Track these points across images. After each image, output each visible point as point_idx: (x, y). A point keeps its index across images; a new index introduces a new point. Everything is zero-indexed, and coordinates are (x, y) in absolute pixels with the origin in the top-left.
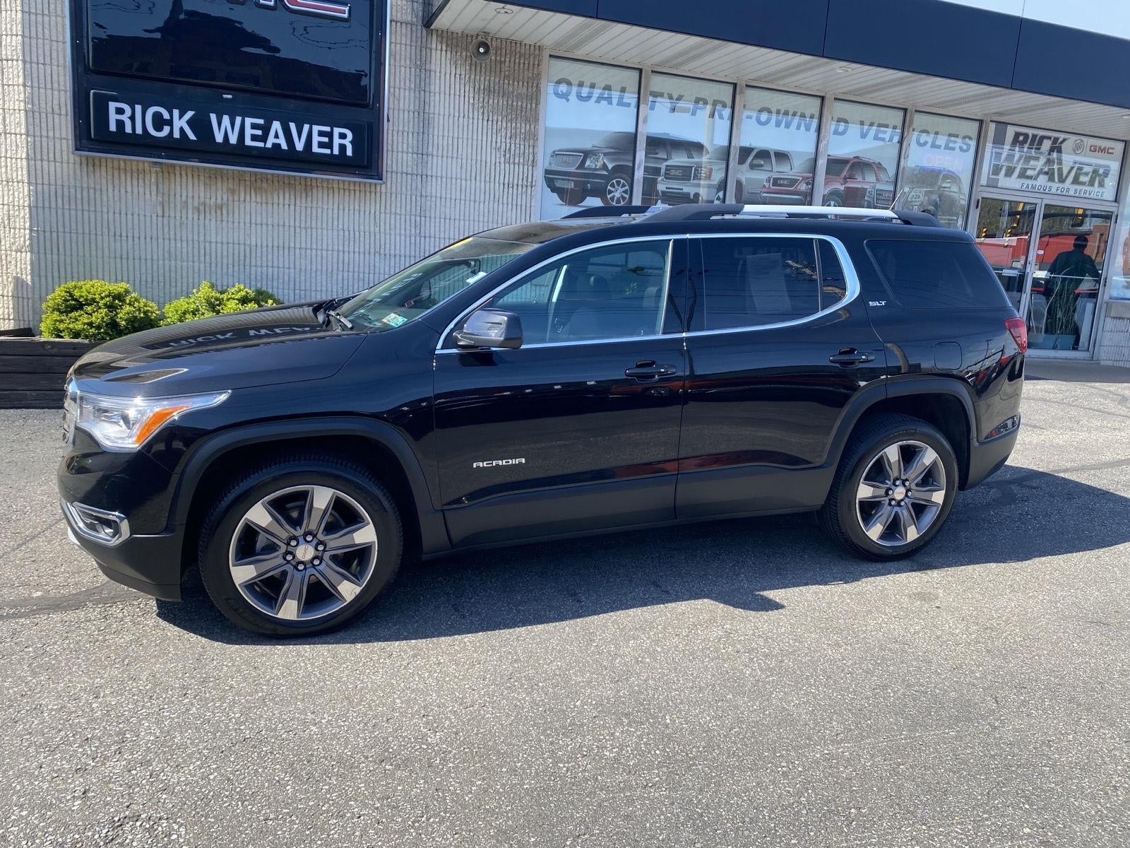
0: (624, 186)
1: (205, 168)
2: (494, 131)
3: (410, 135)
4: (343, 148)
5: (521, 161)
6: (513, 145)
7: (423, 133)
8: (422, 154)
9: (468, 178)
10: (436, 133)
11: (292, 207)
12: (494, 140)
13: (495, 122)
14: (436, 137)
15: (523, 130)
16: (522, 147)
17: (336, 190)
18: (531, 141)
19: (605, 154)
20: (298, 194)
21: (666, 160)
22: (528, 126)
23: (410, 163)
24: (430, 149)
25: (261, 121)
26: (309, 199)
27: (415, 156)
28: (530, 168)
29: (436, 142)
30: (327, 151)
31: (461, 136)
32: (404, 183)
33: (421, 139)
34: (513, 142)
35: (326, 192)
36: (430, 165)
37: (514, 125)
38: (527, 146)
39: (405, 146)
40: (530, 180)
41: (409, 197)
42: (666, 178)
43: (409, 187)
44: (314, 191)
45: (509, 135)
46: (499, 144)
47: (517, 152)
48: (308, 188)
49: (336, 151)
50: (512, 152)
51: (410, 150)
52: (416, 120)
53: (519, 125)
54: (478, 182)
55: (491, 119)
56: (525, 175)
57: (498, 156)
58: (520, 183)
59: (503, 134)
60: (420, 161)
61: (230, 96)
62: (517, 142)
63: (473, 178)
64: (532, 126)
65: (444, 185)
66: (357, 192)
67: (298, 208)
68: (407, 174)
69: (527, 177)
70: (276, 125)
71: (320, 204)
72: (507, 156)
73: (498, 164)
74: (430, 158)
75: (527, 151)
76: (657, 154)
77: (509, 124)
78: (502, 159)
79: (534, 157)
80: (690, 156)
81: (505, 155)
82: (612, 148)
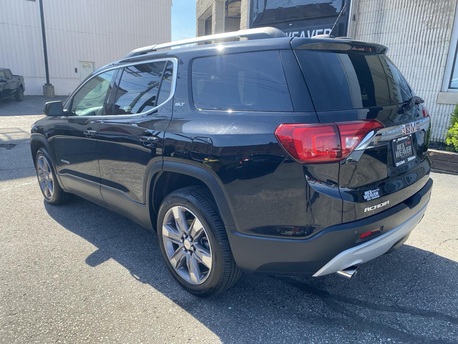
2: (423, 11)
3: (373, 24)
5: (439, 26)
6: (434, 18)
7: (380, 22)
8: (378, 33)
10: (386, 20)
12: (422, 16)
13: (424, 6)
14: (386, 23)
15: (443, 6)
16: (441, 17)
18: (448, 12)
22: (447, 3)
23: (370, 40)
24: (382, 30)
25: (297, 33)
27: (374, 35)
28: (445, 29)
29: (386, 25)
31: (401, 19)
33: (378, 25)
34: (435, 15)
36: (381, 39)
37: (437, 4)
38: (444, 16)
39: (369, 31)
40: (444, 37)
45: (432, 12)
46: (424, 19)
47: (437, 21)
50: (433, 22)
51: (372, 33)
52: (377, 15)
53: (440, 4)
54: (408, 44)
55: (421, 4)
56: (441, 35)
57: (423, 26)
58: (437, 40)
59: (428, 12)
60: (376, 37)
61: (291, 24)
62: (438, 14)
70: (303, 33)
72: (429, 25)
73: (422, 31)
74: (382, 35)
75: (444, 19)
77: (433, 5)
78: (426, 28)
81: (428, 25)
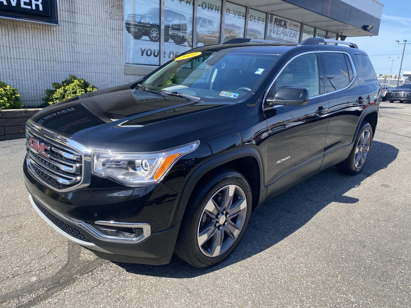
0: (157, 31)
2: (104, 3)
3: (66, 2)
4: (37, 6)
5: (117, 18)
6: (113, 11)
7: (72, 2)
8: (72, 12)
9: (94, 25)
10: (78, 2)
11: (7, 36)
12: (105, 7)
14: (78, 4)
15: (117, 4)
16: (117, 12)
17: (30, 28)
18: (121, 9)
19: (149, 17)
20: (9, 29)
21: (172, 21)
22: (119, 2)
23: (67, 16)
24: (76, 10)
26: (16, 33)
27: (69, 13)
28: (121, 22)
29: (78, 7)
30: (29, 7)
31: (89, 5)
32: (65, 26)
33: (71, 4)
34: (113, 9)
35: (25, 29)
36: (76, 18)
38: (119, 12)
39: (64, 7)
40: (121, 27)
41: (67, 33)
42: (172, 29)
43: (67, 28)
44: (19, 28)
45: (111, 6)
46: (107, 10)
47: (115, 14)
48: (15, 27)
49: (34, 8)
50: (113, 14)
51: (66, 10)
54: (99, 27)
56: (119, 25)
57: (107, 15)
58: (117, 28)
59: (109, 5)
60: (71, 15)
62: (115, 9)
63: (97, 25)
64: (121, 3)
65: (84, 28)
66: (41, 30)
67: (10, 37)
68: (66, 22)
69: (120, 26)
71: (22, 35)
72: (111, 15)
73: (107, 19)
74: (76, 14)
75: (119, 14)
76: (168, 18)
78: (109, 17)
79: (122, 17)
80: (180, 20)
81: (110, 15)
82: (151, 15)
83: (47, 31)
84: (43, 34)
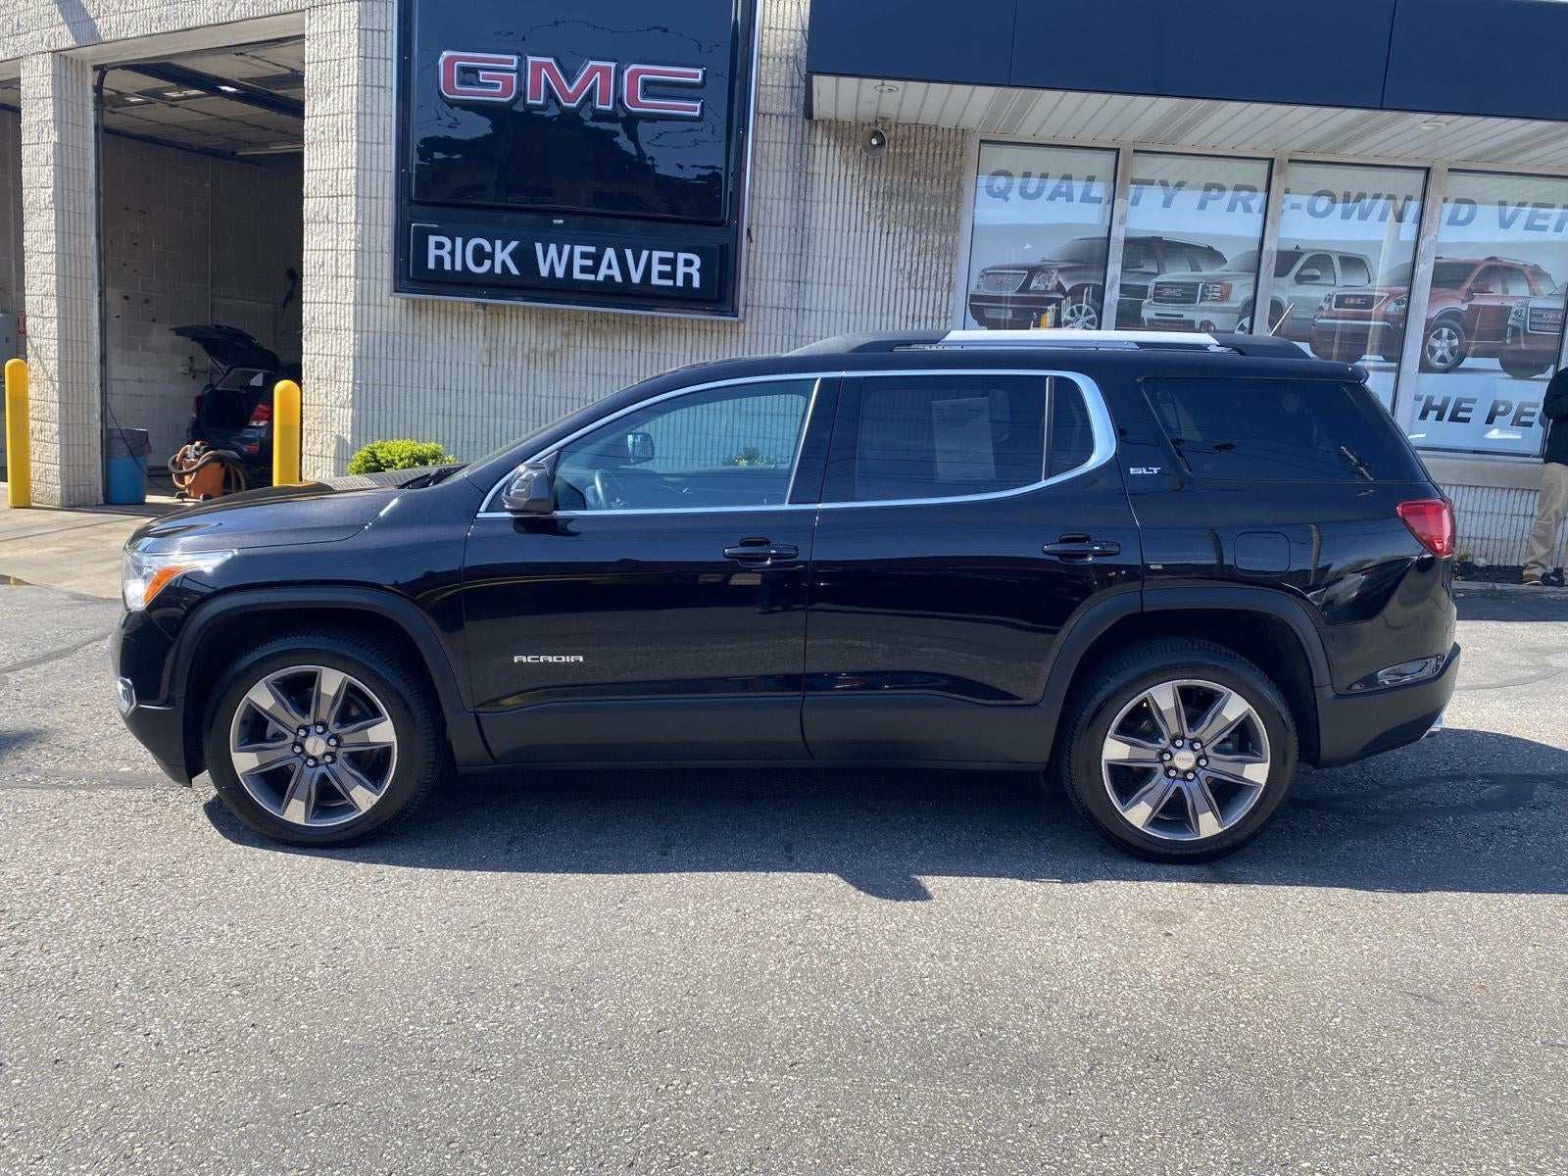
0: (1088, 313)
1: (537, 309)
2: (897, 247)
3: (784, 257)
4: (688, 277)
5: (933, 284)
6: (921, 265)
7: (801, 255)
8: (799, 282)
9: (858, 310)
10: (817, 254)
11: (636, 353)
12: (896, 258)
13: (897, 235)
14: (817, 259)
15: (936, 244)
16: (935, 266)
17: (689, 331)
18: (948, 258)
19: (1060, 270)
20: (643, 336)
21: (1157, 274)
22: (943, 238)
23: (783, 294)
24: (809, 275)
25: (592, 249)
26: (656, 343)
27: (789, 284)
28: (945, 294)
29: (816, 266)
30: (670, 283)
31: (850, 255)
32: (774, 320)
33: (797, 262)
34: (922, 260)
35: (676, 334)
36: (808, 296)
37: (923, 237)
38: (942, 266)
39: (777, 272)
40: (944, 310)
41: (779, 338)
42: (1155, 300)
43: (780, 326)
44: (663, 332)
45: (916, 251)
46: (902, 265)
47: (927, 273)
48: (654, 329)
49: (680, 282)
50: (920, 274)
51: (783, 277)
52: (792, 238)
53: (930, 237)
54: (872, 316)
55: (892, 231)
56: (937, 304)
57: (900, 279)
58: (930, 314)
59: (909, 250)
60: (795, 290)
61: (561, 221)
62: (928, 259)
63: (865, 311)
64: (950, 238)
65: (826, 321)
66: (715, 334)
67: (642, 354)
68: (778, 308)
69: (941, 305)
70: (610, 253)
71: (669, 350)
72: (913, 279)
73: (899, 291)
74: (809, 286)
75: (941, 272)
76: (1142, 267)
77: (917, 237)
78: (906, 284)
79: (950, 278)
80: (1195, 268)
81: (910, 279)
82: (1070, 261)
83: (728, 335)
84: (718, 344)
